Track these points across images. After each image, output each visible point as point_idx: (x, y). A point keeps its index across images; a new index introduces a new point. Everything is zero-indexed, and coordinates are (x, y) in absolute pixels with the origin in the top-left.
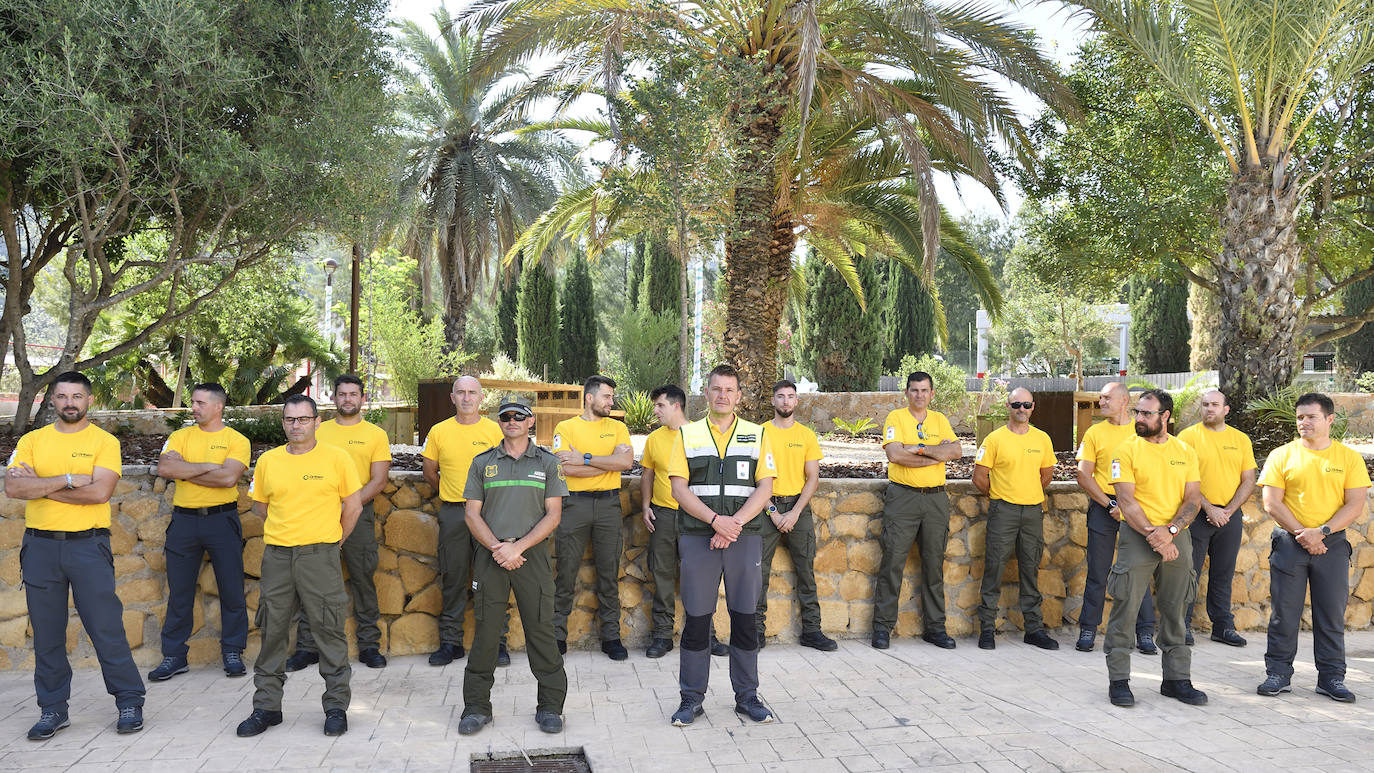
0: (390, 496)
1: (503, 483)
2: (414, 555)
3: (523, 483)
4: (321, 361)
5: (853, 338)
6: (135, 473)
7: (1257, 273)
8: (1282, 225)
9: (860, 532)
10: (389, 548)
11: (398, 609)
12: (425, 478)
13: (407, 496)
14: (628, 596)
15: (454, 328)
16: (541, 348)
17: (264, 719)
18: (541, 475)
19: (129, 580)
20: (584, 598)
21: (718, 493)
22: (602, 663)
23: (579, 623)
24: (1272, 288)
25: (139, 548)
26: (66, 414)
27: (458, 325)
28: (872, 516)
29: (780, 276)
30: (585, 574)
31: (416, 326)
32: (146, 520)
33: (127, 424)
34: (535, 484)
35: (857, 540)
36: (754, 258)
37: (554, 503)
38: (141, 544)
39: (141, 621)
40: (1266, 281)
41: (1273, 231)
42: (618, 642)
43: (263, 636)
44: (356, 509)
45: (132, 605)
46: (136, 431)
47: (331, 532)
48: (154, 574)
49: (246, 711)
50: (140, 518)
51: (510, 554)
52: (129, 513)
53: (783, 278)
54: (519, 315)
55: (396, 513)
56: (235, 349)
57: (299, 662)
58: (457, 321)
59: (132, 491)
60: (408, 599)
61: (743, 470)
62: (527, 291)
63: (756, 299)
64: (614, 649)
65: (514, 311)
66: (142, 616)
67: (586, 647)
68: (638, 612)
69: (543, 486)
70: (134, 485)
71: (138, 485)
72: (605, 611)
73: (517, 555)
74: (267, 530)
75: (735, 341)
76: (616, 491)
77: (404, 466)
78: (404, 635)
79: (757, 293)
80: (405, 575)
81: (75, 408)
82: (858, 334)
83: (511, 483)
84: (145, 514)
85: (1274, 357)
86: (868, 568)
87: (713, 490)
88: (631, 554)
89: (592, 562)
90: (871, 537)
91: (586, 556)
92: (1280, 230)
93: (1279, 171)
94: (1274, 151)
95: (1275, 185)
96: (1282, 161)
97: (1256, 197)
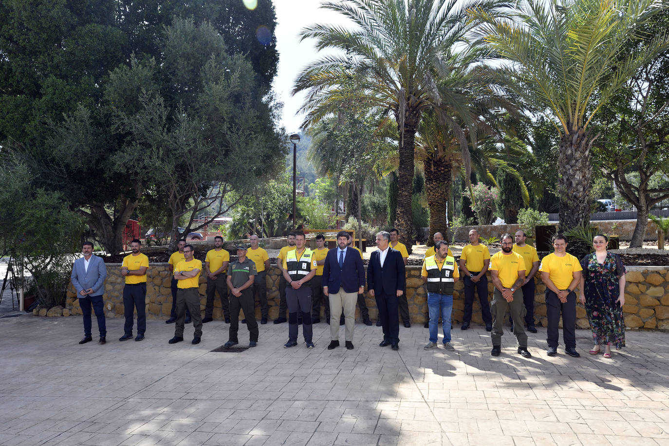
1: (237, 270)
3: (242, 270)
5: (521, 199)
7: (568, 179)
8: (578, 159)
18: (247, 268)
21: (296, 273)
24: (574, 185)
26: (134, 251)
29: (444, 181)
34: (246, 271)
36: (405, 180)
37: (251, 277)
40: (571, 182)
41: (574, 161)
51: (236, 292)
53: (446, 182)
61: (304, 266)
69: (248, 271)
73: (238, 292)
79: (406, 194)
83: (239, 270)
85: (577, 214)
87: (294, 272)
92: (577, 161)
93: (576, 137)
94: (575, 128)
95: (573, 143)
96: (578, 132)
97: (566, 148)
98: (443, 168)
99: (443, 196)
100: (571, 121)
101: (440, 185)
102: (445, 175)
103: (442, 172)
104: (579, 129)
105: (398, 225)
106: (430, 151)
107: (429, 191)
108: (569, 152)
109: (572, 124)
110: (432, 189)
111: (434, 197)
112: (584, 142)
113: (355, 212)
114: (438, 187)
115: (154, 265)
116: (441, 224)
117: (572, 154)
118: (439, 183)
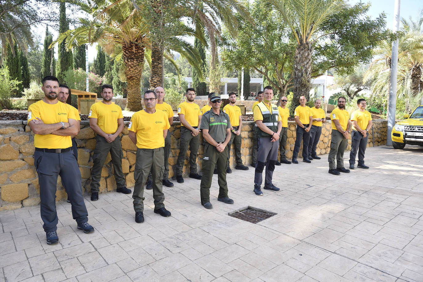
1: (216, 124)
3: (222, 124)
6: (16, 124)
9: (247, 137)
18: (226, 121)
19: (19, 171)
25: (21, 156)
26: (50, 95)
28: (249, 132)
32: (24, 144)
35: (246, 139)
38: (21, 155)
39: (27, 187)
45: (22, 181)
48: (30, 167)
50: (21, 143)
52: (15, 141)
59: (15, 132)
60: (130, 167)
61: (277, 118)
66: (27, 185)
69: (227, 125)
70: (16, 129)
71: (17, 129)
78: (131, 180)
80: (130, 159)
81: (55, 93)
84: (23, 141)
86: (249, 146)
87: (271, 124)
90: (249, 138)
93: (310, 45)
114: (138, 65)
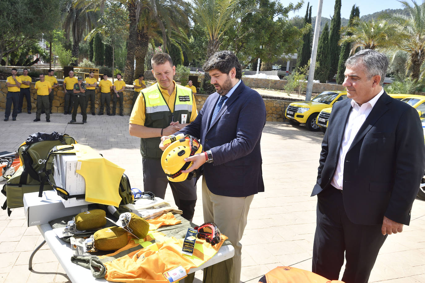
0: (58, 88)
2: (62, 97)
4: (41, 55)
5: (175, 58)
10: (57, 96)
11: (59, 106)
12: (63, 86)
13: (60, 88)
14: (96, 106)
15: (76, 48)
16: (99, 54)
17: (38, 120)
20: (89, 106)
22: (91, 116)
23: (88, 110)
27: (77, 48)
29: (145, 47)
30: (89, 102)
31: (65, 51)
33: (2, 70)
41: (213, 52)
42: (94, 113)
43: (37, 108)
44: (51, 90)
46: (4, 72)
47: (47, 93)
49: (35, 118)
54: (94, 44)
55: (59, 91)
56: (20, 51)
57: (43, 112)
58: (77, 46)
60: (61, 104)
62: (96, 38)
63: (132, 54)
64: (93, 114)
65: (93, 43)
67: (89, 113)
68: (98, 109)
72: (92, 108)
74: (37, 92)
75: (128, 62)
76: (94, 90)
77: (60, 84)
78: (60, 110)
80: (60, 100)
82: (176, 57)
88: (97, 99)
89: (90, 100)
91: (90, 99)
93: (215, 42)
94: (215, 38)
95: (214, 44)
96: (216, 41)
97: (211, 46)
98: (145, 39)
99: (144, 54)
100: (214, 35)
101: (143, 48)
102: (146, 43)
103: (144, 41)
104: (216, 39)
105: (127, 69)
106: (139, 29)
107: (136, 51)
108: (212, 48)
109: (214, 36)
110: (138, 49)
111: (139, 54)
112: (217, 45)
113: (75, 54)
114: (142, 49)
115: (2, 81)
116: (141, 69)
117: (213, 49)
118: (142, 47)
